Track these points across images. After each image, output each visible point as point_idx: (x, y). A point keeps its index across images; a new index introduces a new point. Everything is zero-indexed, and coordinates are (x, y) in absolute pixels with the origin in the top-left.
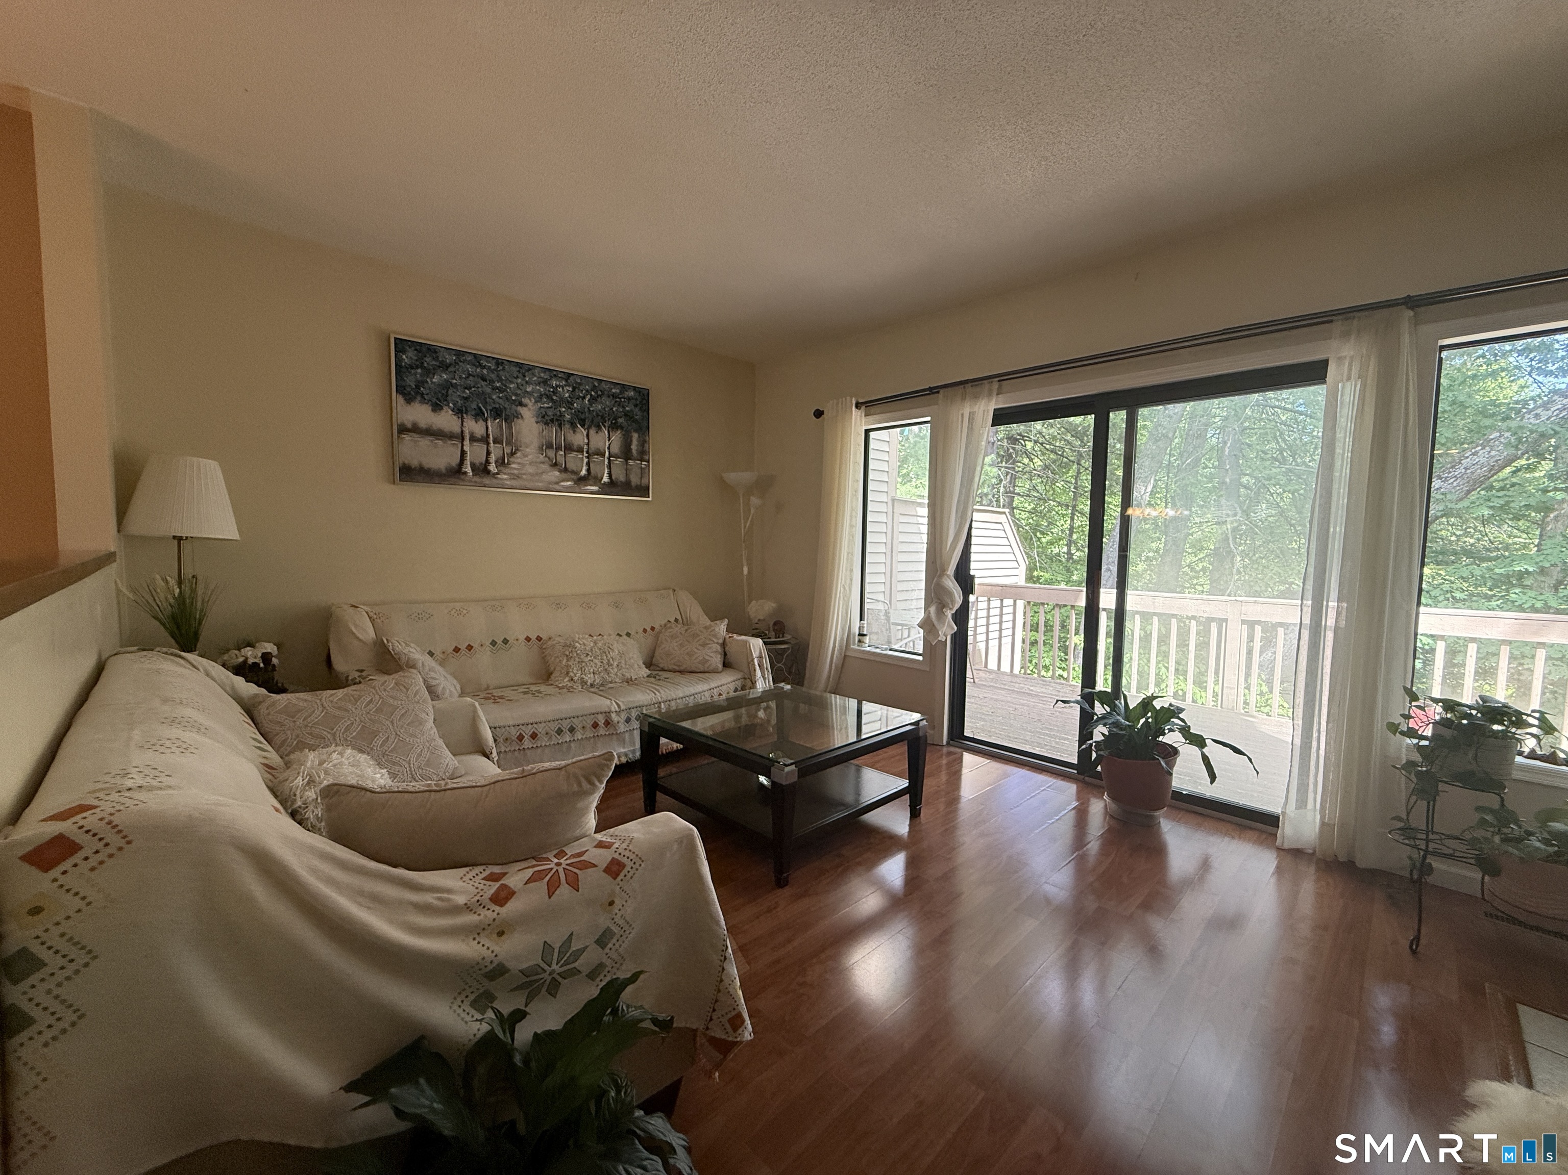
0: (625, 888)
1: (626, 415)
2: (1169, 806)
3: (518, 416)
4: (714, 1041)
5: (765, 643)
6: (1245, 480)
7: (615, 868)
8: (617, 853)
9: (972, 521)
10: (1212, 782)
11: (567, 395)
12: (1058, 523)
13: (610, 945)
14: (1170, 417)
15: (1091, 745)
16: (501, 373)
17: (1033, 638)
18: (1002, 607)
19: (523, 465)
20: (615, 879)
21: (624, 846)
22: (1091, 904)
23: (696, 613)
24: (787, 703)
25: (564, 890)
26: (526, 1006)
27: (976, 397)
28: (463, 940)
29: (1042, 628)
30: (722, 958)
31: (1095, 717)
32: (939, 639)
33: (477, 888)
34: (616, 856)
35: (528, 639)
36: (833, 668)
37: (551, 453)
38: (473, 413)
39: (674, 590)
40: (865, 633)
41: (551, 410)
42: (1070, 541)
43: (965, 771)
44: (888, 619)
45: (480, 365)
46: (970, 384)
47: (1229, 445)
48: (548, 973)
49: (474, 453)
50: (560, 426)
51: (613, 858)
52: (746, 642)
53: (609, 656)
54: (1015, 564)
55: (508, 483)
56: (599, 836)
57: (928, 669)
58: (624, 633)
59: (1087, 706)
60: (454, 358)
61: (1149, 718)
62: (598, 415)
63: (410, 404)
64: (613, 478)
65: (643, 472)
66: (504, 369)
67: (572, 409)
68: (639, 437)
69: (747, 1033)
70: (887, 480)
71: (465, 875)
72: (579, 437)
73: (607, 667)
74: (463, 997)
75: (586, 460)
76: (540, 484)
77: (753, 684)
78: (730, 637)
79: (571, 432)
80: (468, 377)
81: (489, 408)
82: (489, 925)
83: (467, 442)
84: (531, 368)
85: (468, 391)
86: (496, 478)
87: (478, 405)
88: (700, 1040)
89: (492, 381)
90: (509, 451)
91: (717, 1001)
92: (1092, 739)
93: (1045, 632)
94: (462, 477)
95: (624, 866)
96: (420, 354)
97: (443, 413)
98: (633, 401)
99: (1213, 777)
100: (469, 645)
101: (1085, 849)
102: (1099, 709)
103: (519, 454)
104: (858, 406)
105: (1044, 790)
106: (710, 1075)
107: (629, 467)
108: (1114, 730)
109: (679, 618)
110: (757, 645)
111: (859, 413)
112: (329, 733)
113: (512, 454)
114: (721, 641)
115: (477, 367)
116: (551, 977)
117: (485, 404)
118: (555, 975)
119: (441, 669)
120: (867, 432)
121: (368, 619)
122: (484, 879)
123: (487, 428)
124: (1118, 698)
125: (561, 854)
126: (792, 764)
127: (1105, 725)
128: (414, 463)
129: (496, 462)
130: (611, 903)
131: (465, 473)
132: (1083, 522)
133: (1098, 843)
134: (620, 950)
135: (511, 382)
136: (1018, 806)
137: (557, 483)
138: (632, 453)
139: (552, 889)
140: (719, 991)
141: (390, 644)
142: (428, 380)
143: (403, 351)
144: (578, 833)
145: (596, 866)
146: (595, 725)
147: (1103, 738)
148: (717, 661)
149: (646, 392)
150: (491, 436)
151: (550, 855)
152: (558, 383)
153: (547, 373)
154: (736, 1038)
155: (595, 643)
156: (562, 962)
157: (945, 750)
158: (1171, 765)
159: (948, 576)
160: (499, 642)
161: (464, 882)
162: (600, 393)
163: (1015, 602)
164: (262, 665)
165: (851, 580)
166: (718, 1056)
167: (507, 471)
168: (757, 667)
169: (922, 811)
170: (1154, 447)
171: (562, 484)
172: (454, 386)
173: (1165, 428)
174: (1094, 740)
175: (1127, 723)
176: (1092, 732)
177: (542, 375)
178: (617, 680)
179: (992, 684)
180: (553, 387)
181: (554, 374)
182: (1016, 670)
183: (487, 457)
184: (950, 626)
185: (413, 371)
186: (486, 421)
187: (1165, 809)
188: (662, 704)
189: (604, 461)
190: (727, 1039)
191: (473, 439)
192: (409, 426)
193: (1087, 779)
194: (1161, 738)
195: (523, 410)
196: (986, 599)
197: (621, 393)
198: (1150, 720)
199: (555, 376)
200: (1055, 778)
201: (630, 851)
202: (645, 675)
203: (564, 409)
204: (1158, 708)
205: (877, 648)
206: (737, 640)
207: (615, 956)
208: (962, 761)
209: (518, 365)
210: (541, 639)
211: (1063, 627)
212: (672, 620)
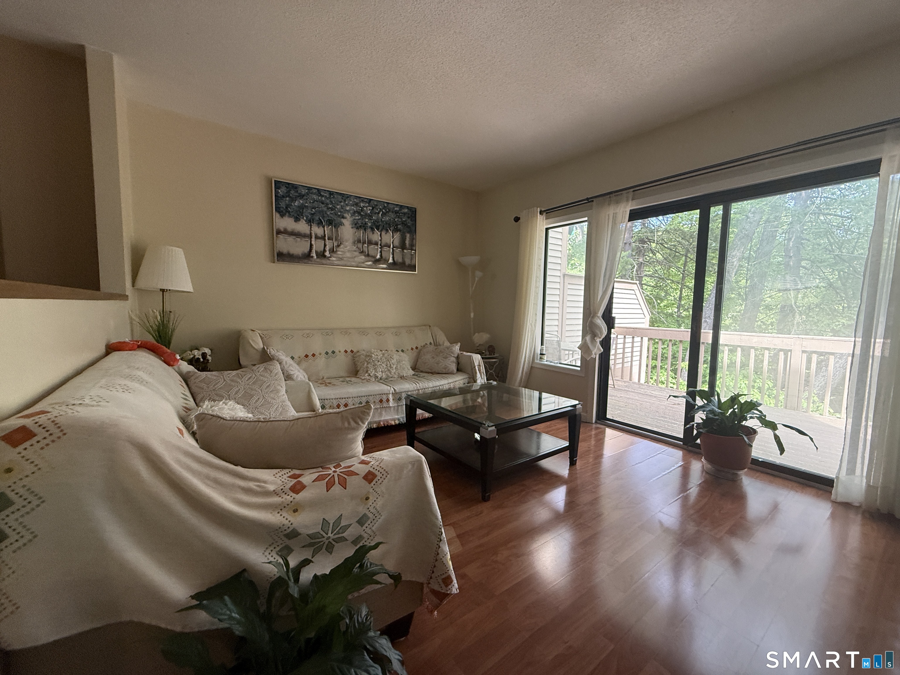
0: (377, 490)
1: (402, 223)
2: (749, 468)
3: (342, 224)
4: (434, 592)
5: (483, 358)
6: (803, 263)
7: (370, 477)
8: (372, 468)
9: (613, 288)
10: (781, 454)
11: (369, 212)
12: (672, 294)
13: (366, 525)
14: (751, 223)
15: (693, 425)
16: (332, 199)
17: (654, 364)
18: (633, 342)
19: (344, 252)
20: (370, 483)
21: (377, 463)
22: (692, 528)
23: (442, 338)
24: (494, 392)
25: (337, 489)
26: (312, 558)
27: (618, 202)
28: (271, 513)
29: (659, 358)
30: (439, 540)
31: (696, 407)
32: (592, 356)
33: (283, 482)
34: (371, 469)
35: (346, 351)
36: (524, 374)
37: (360, 245)
38: (317, 222)
39: (430, 326)
40: (544, 353)
41: (360, 220)
42: (680, 304)
43: (607, 439)
44: (559, 345)
45: (321, 194)
46: (614, 194)
47: (793, 240)
48: (326, 538)
49: (318, 245)
50: (365, 230)
51: (369, 471)
52: (470, 356)
53: (391, 362)
54: (642, 316)
55: (336, 262)
56: (363, 458)
57: (583, 376)
58: (400, 350)
59: (690, 400)
60: (307, 191)
61: (735, 409)
62: (386, 223)
63: (282, 217)
64: (395, 259)
65: (413, 257)
66: (334, 197)
67: (372, 220)
68: (410, 236)
69: (455, 588)
70: (560, 262)
71: (277, 474)
72: (376, 236)
73: (389, 368)
74: (272, 548)
75: (379, 250)
76: (353, 263)
77: (475, 381)
78: (461, 353)
79: (372, 233)
80: (314, 202)
81: (326, 219)
82: (288, 505)
83: (313, 239)
84: (349, 197)
85: (313, 210)
86: (329, 260)
87: (319, 218)
88: (426, 590)
89: (327, 204)
90: (337, 244)
91: (435, 566)
92: (694, 421)
93: (661, 360)
94: (311, 259)
95: (376, 476)
96: (288, 189)
97: (300, 222)
98: (407, 215)
99: (782, 450)
100: (313, 354)
101: (688, 492)
102: (699, 402)
103: (342, 246)
104: (541, 212)
105: (660, 453)
106: (432, 612)
107: (404, 254)
108: (711, 416)
109: (432, 342)
110: (477, 358)
111: (542, 218)
112: (226, 394)
113: (338, 246)
114: (456, 356)
115: (319, 196)
116: (328, 541)
117: (323, 217)
118: (330, 540)
119: (297, 367)
120: (547, 229)
121: (260, 337)
122: (289, 477)
123: (324, 231)
124: (713, 395)
125: (338, 466)
126: (493, 426)
127: (704, 411)
128: (285, 251)
129: (329, 250)
130: (367, 499)
131: (312, 257)
132: (689, 294)
133: (697, 489)
134: (373, 528)
135: (338, 205)
136: (641, 462)
137: (363, 263)
138: (406, 245)
139: (329, 486)
140: (436, 560)
141: (268, 350)
142: (292, 204)
143: (279, 188)
144: (349, 454)
145: (358, 475)
146: (381, 401)
147: (702, 421)
148: (454, 367)
149: (414, 210)
150: (327, 236)
151: (331, 466)
152: (364, 205)
153: (358, 199)
154: (447, 591)
155: (383, 354)
156: (335, 532)
157: (594, 426)
158: (752, 440)
159: (598, 317)
160: (330, 352)
161: (276, 477)
162: (388, 210)
163: (642, 338)
164: (202, 360)
165: (536, 320)
166: (435, 600)
167: (335, 255)
168: (478, 371)
169: (577, 461)
170: (739, 243)
171: (366, 263)
172: (307, 207)
173: (746, 231)
174: (695, 422)
175: (720, 411)
176: (694, 416)
177: (355, 200)
178: (395, 376)
179: (626, 389)
180: (361, 207)
181: (362, 200)
182: (643, 381)
183: (324, 248)
184: (598, 348)
185: (284, 199)
186: (324, 227)
187: (746, 470)
188: (420, 391)
189: (389, 250)
190: (441, 591)
191: (317, 237)
192: (282, 230)
193: (690, 448)
194: (744, 423)
195: (344, 221)
196: (623, 337)
197: (400, 210)
198: (736, 410)
199: (362, 201)
200: (667, 446)
201: (380, 467)
202: (412, 374)
203: (367, 220)
204: (743, 402)
205: (551, 362)
206: (466, 355)
207: (369, 531)
208: (605, 433)
209: (341, 194)
210: (353, 351)
211: (674, 357)
212: (428, 343)
